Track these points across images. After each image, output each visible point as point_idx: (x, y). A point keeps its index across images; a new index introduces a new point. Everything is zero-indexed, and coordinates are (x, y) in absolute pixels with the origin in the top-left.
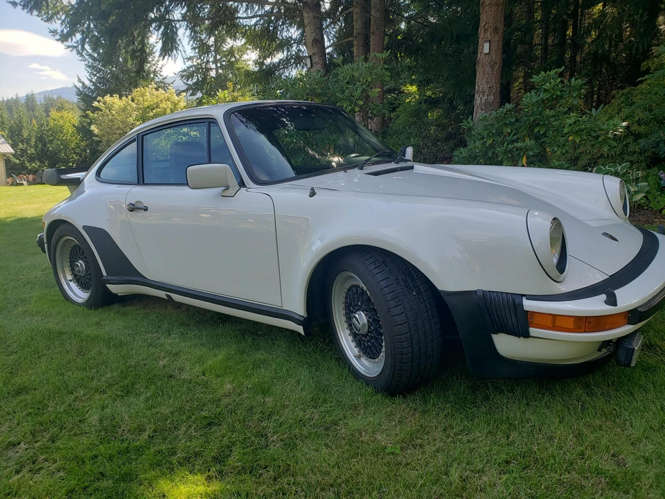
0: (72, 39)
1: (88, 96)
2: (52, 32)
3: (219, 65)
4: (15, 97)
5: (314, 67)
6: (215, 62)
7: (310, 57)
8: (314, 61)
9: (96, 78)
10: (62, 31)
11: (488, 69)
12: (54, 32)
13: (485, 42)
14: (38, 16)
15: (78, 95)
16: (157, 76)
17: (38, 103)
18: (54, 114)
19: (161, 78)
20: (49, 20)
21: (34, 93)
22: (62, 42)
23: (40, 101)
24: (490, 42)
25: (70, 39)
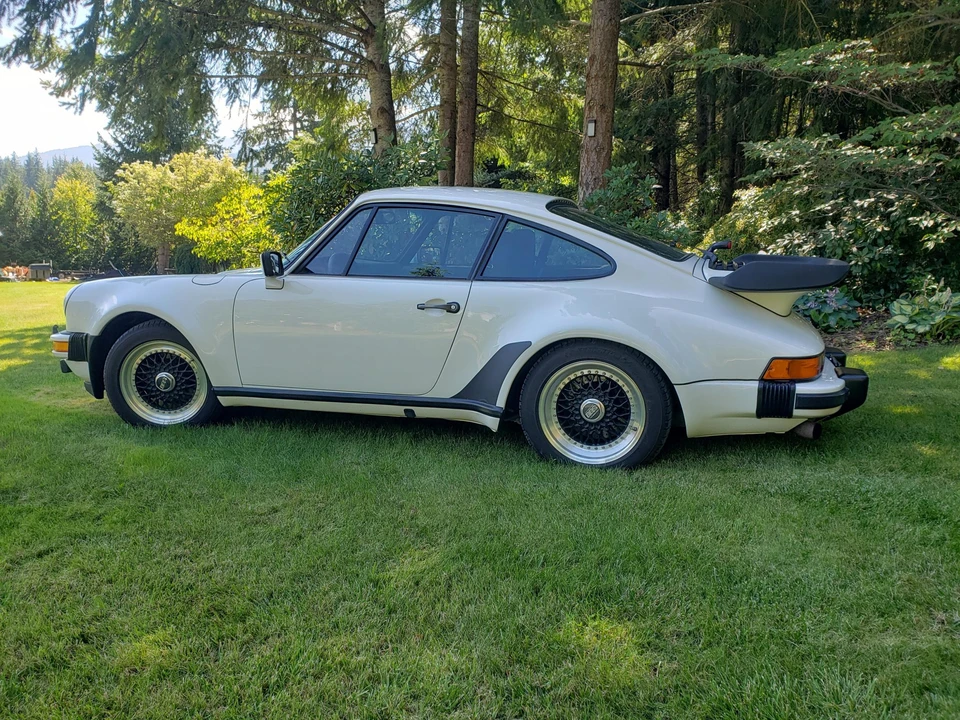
0: (70, 94)
1: (111, 161)
2: (45, 83)
3: (298, 125)
4: (11, 157)
5: (380, 141)
6: (294, 120)
7: (375, 130)
8: (379, 136)
9: (123, 136)
10: (57, 83)
11: (594, 156)
12: (46, 84)
13: (590, 122)
14: (27, 62)
15: (96, 159)
16: (210, 137)
17: (45, 167)
18: (63, 183)
19: (216, 140)
20: (41, 67)
21: (39, 151)
22: (57, 96)
23: (46, 163)
24: (595, 122)
25: (67, 94)
